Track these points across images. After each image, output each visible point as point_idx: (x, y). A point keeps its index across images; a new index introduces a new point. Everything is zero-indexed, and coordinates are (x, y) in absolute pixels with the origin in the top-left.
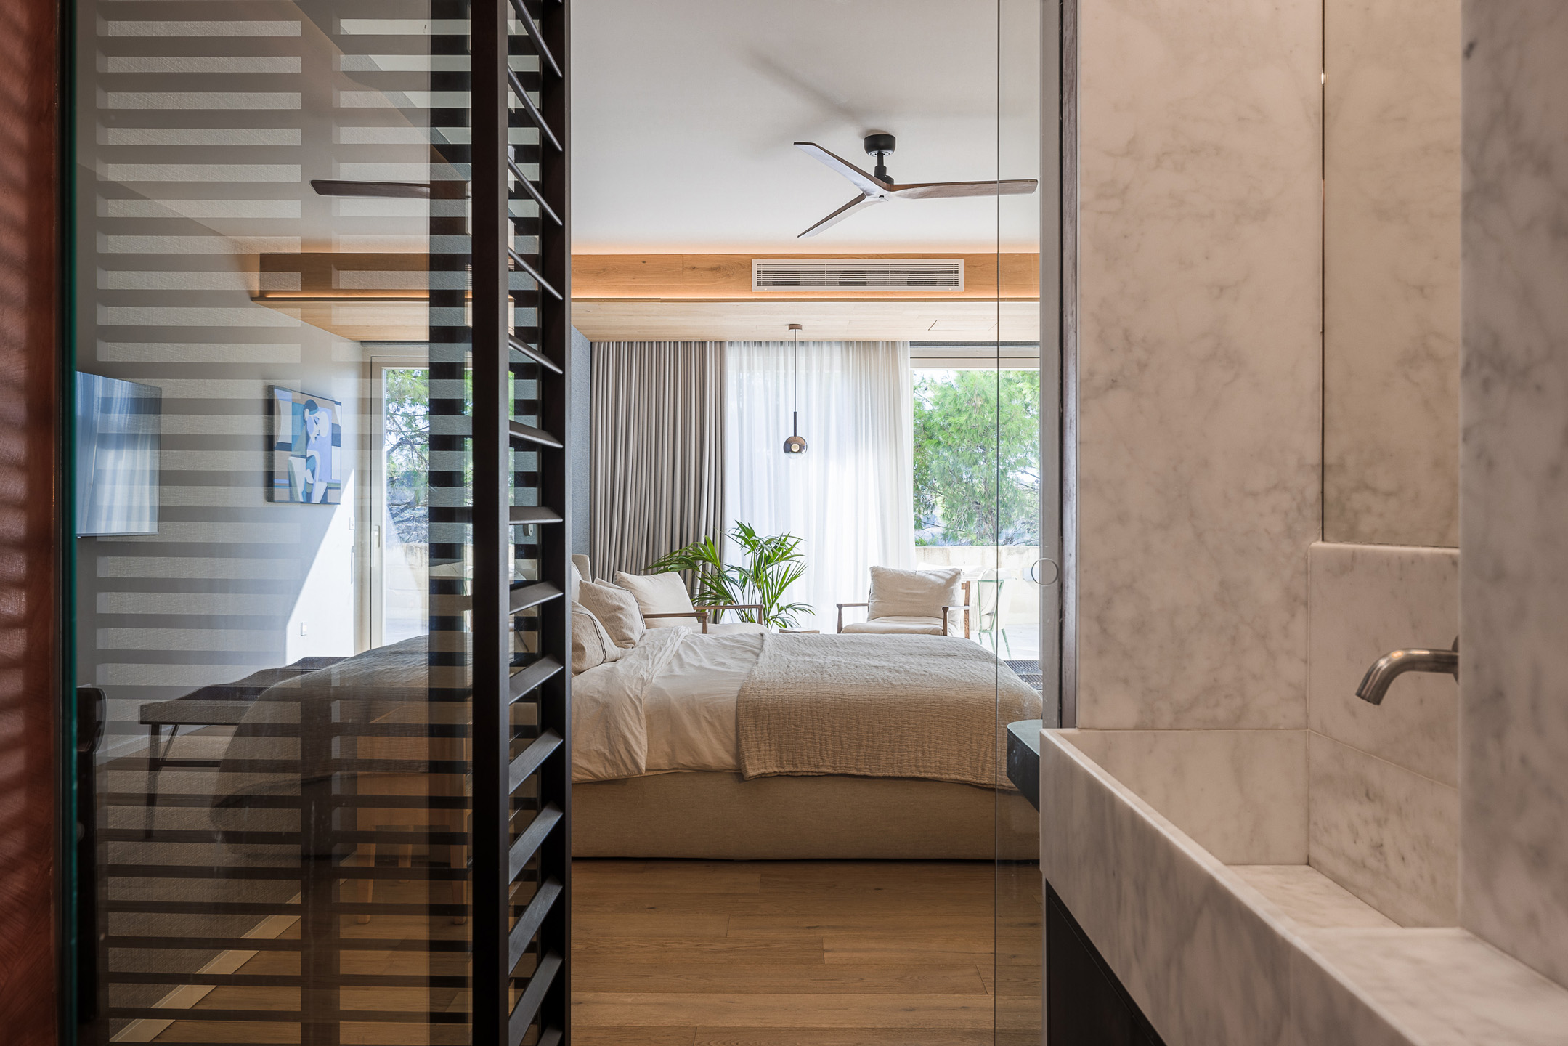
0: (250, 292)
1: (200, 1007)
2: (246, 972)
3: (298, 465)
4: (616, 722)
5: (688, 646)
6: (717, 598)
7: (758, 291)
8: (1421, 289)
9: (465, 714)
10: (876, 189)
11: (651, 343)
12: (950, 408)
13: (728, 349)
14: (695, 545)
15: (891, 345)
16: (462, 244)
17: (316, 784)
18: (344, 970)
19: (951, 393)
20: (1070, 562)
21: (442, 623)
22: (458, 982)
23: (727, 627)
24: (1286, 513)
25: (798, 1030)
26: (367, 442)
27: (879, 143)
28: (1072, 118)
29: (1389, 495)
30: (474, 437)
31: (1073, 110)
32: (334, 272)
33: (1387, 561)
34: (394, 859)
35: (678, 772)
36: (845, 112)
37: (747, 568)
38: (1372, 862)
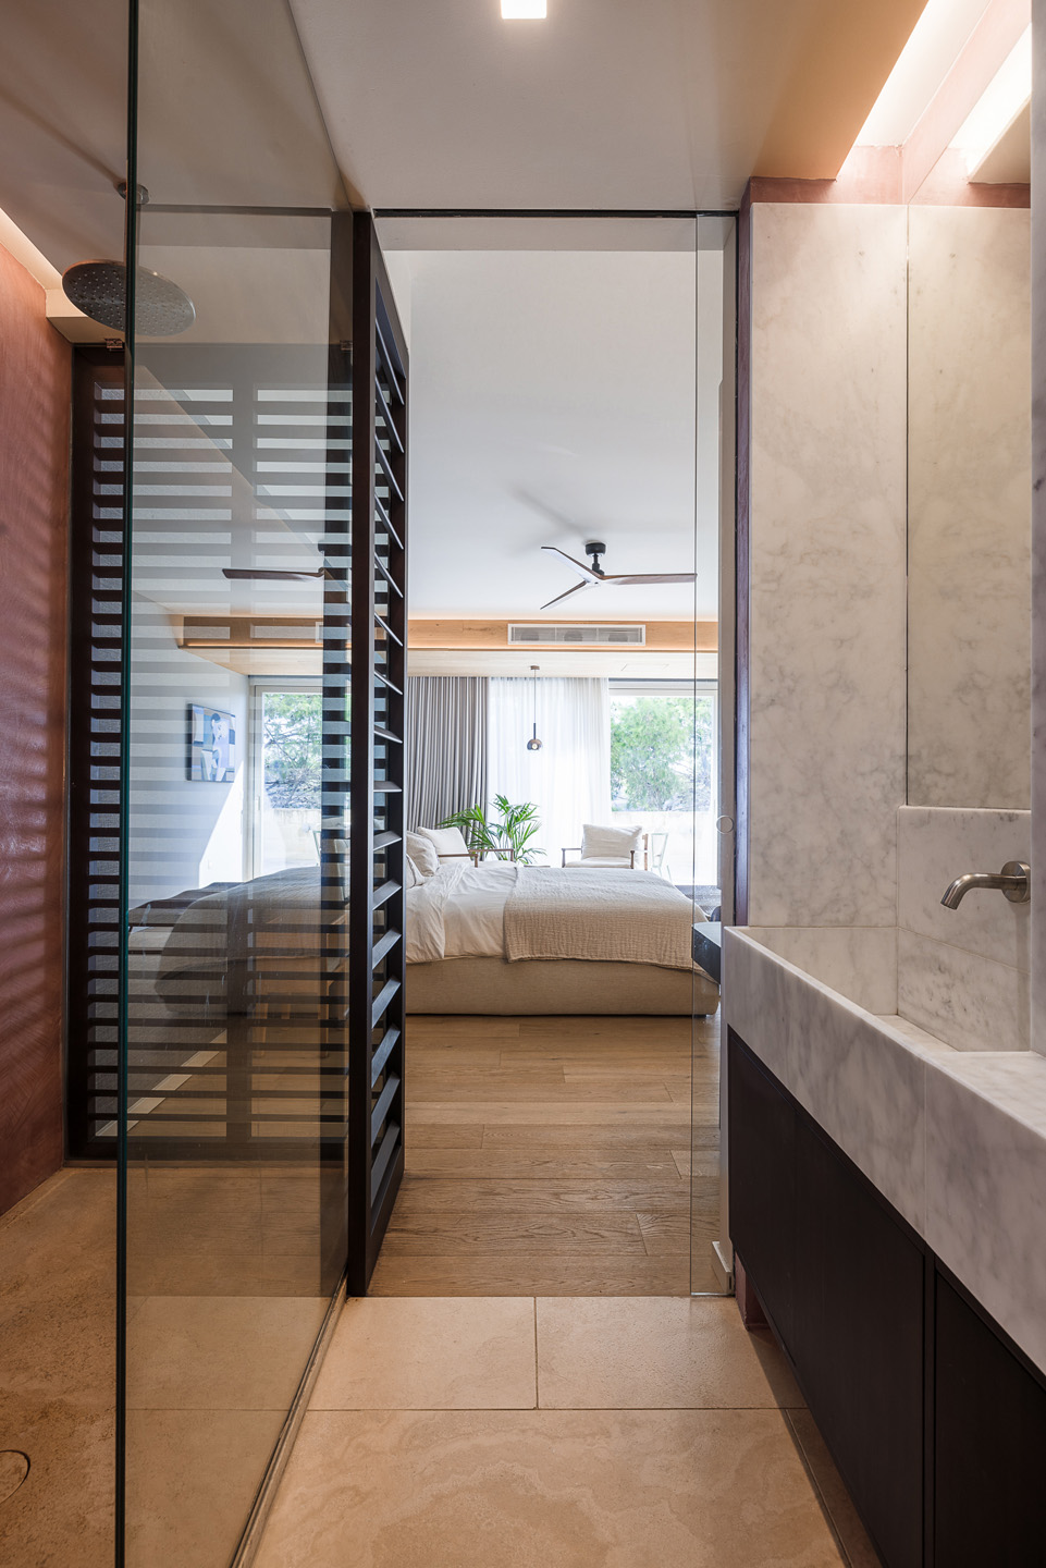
0: (177, 640)
1: (154, 1112)
2: (183, 1089)
3: (208, 755)
4: (425, 924)
5: (468, 875)
6: (483, 844)
7: (511, 644)
8: (970, 643)
9: (344, 918)
10: (592, 578)
11: (440, 678)
12: (633, 723)
13: (490, 682)
14: (468, 810)
15: (597, 680)
16: (345, 609)
17: (238, 965)
18: (254, 1087)
19: (632, 712)
20: (742, 818)
21: (330, 858)
22: (338, 1095)
23: (489, 863)
24: (884, 787)
25: (551, 1126)
26: (252, 738)
27: (595, 548)
28: (745, 531)
29: (949, 775)
30: (352, 736)
31: (745, 526)
32: (252, 627)
33: (954, 817)
34: (279, 1015)
35: (465, 958)
36: (573, 528)
37: (502, 825)
38: (942, 1012)
